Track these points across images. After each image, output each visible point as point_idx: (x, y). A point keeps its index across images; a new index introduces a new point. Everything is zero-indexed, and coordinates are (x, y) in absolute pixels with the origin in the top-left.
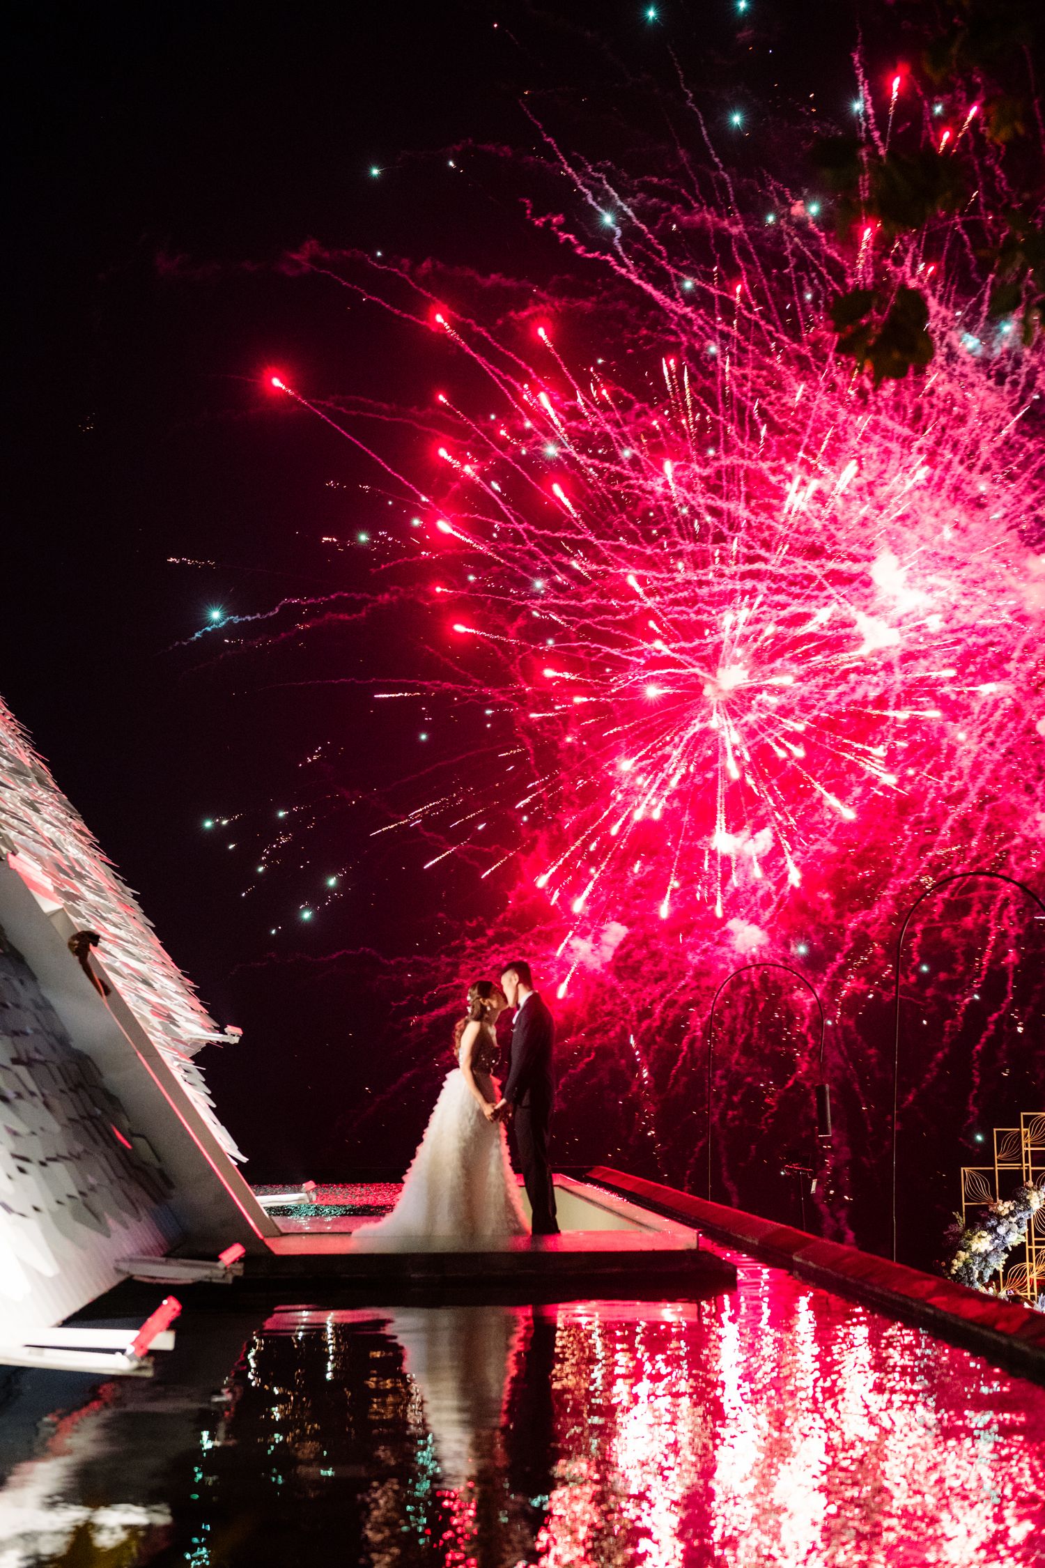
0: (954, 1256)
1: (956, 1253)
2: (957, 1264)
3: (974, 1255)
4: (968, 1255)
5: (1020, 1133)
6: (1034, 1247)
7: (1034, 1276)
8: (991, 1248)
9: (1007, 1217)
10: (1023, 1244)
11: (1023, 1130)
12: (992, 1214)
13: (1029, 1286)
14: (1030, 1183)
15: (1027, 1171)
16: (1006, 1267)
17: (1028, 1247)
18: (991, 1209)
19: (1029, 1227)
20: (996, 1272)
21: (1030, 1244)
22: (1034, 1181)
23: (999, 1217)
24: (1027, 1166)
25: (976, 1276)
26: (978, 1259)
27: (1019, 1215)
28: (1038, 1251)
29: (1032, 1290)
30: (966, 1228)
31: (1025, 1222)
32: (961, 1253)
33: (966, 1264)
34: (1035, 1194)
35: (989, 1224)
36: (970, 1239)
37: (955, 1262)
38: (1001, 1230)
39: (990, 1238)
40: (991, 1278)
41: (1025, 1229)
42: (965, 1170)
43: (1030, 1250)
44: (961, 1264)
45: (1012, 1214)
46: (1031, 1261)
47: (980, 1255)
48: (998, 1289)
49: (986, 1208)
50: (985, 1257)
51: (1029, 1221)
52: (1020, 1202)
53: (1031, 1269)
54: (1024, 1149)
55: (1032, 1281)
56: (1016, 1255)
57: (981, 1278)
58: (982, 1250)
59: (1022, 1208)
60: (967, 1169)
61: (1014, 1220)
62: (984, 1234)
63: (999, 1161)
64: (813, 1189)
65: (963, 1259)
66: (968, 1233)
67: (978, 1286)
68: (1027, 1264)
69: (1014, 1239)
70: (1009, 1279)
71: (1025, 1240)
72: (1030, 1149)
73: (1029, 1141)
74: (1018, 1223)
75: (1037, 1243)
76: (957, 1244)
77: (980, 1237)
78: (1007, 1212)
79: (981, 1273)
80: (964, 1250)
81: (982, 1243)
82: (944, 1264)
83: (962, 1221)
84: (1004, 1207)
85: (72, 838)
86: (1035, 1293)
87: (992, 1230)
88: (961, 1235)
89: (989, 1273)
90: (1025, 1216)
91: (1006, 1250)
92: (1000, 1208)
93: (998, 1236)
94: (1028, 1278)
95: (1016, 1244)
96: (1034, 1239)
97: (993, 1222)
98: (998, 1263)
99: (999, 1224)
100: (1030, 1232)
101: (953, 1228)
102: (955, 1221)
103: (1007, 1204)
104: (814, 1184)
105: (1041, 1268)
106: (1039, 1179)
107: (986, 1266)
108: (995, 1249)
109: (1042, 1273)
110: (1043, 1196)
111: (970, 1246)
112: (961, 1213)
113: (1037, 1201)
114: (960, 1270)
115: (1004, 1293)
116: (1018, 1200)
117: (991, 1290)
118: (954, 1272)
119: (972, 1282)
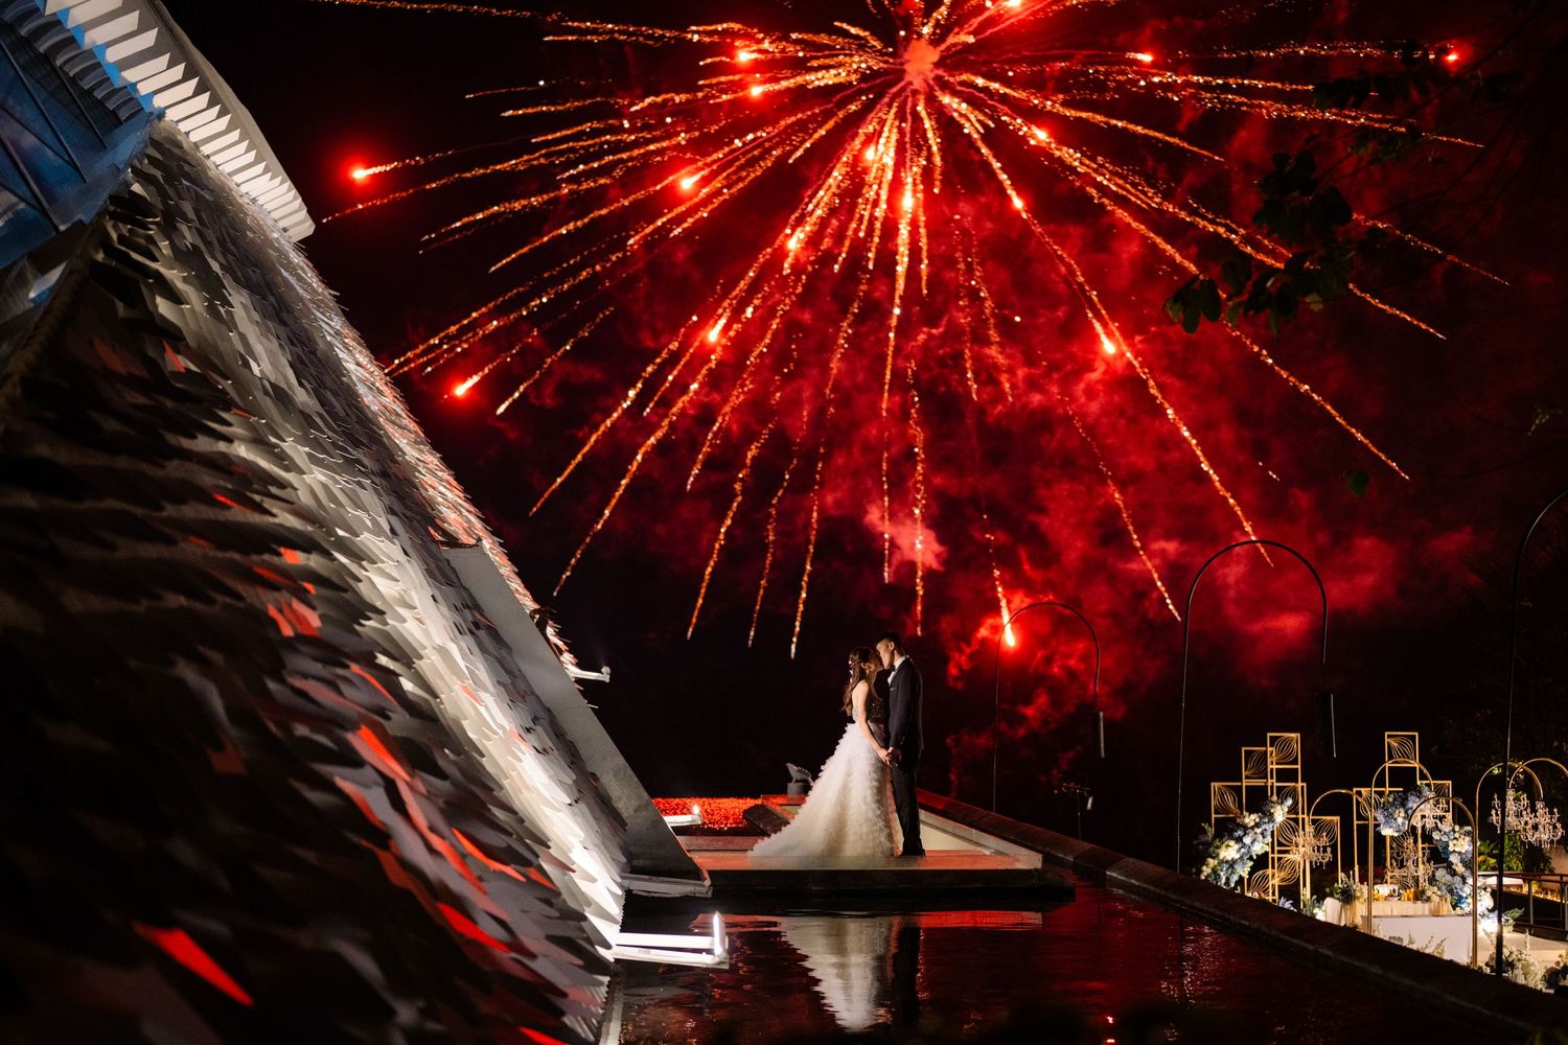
0: (1204, 863)
1: (1205, 860)
2: (1206, 870)
3: (1222, 862)
4: (1216, 862)
5: (1266, 752)
6: (1276, 856)
7: (1277, 882)
8: (1238, 856)
9: (1252, 828)
10: (1266, 853)
11: (1270, 749)
12: (1239, 825)
13: (1271, 890)
14: (1275, 798)
15: (1272, 787)
16: (1251, 874)
17: (1270, 856)
18: (1238, 820)
19: (1273, 837)
20: (1241, 878)
21: (1273, 852)
22: (1278, 795)
23: (1245, 828)
24: (1272, 782)
25: (1223, 881)
26: (1225, 866)
27: (1264, 827)
28: (1279, 859)
29: (1274, 894)
30: (1214, 838)
31: (1269, 833)
32: (1210, 861)
33: (1214, 871)
34: (1279, 807)
35: (1236, 834)
36: (1218, 847)
37: (1204, 868)
38: (1247, 840)
39: (1237, 847)
40: (1237, 883)
41: (1269, 839)
42: (1215, 785)
43: (1273, 858)
44: (1210, 871)
45: (1257, 825)
46: (1273, 867)
47: (1227, 862)
48: (1243, 891)
49: (1234, 819)
50: (1232, 864)
51: (1273, 832)
52: (1265, 815)
53: (1273, 876)
54: (1270, 766)
55: (1273, 886)
56: (1261, 862)
57: (1227, 883)
58: (1229, 858)
59: (1266, 820)
60: (1217, 784)
61: (1259, 831)
62: (1232, 843)
63: (1247, 777)
64: (1089, 806)
65: (1212, 865)
66: (1217, 843)
67: (1225, 889)
68: (1269, 871)
69: (1259, 848)
70: (1253, 884)
71: (1268, 849)
72: (1275, 767)
73: (1274, 760)
74: (1262, 834)
75: (1279, 852)
76: (1206, 852)
77: (1228, 846)
78: (1252, 824)
79: (1228, 879)
80: (1213, 858)
81: (1230, 851)
82: (1194, 870)
83: (1211, 831)
84: (1250, 819)
86: (1277, 897)
87: (1239, 840)
88: (1209, 844)
89: (1235, 878)
90: (1269, 827)
91: (1251, 858)
92: (1247, 820)
93: (1244, 845)
94: (1270, 883)
95: (1260, 853)
96: (1276, 848)
97: (1240, 833)
98: (1244, 871)
99: (1245, 834)
100: (1273, 842)
101: (1203, 838)
102: (1204, 832)
103: (1253, 817)
104: (1090, 801)
105: (1283, 874)
106: (1282, 794)
107: (1233, 873)
108: (1241, 858)
109: (1283, 880)
110: (1286, 810)
111: (1218, 854)
112: (1210, 825)
113: (1280, 814)
114: (1208, 876)
115: (1248, 896)
116: (1263, 813)
117: (1237, 892)
118: (1203, 877)
119: (1219, 886)
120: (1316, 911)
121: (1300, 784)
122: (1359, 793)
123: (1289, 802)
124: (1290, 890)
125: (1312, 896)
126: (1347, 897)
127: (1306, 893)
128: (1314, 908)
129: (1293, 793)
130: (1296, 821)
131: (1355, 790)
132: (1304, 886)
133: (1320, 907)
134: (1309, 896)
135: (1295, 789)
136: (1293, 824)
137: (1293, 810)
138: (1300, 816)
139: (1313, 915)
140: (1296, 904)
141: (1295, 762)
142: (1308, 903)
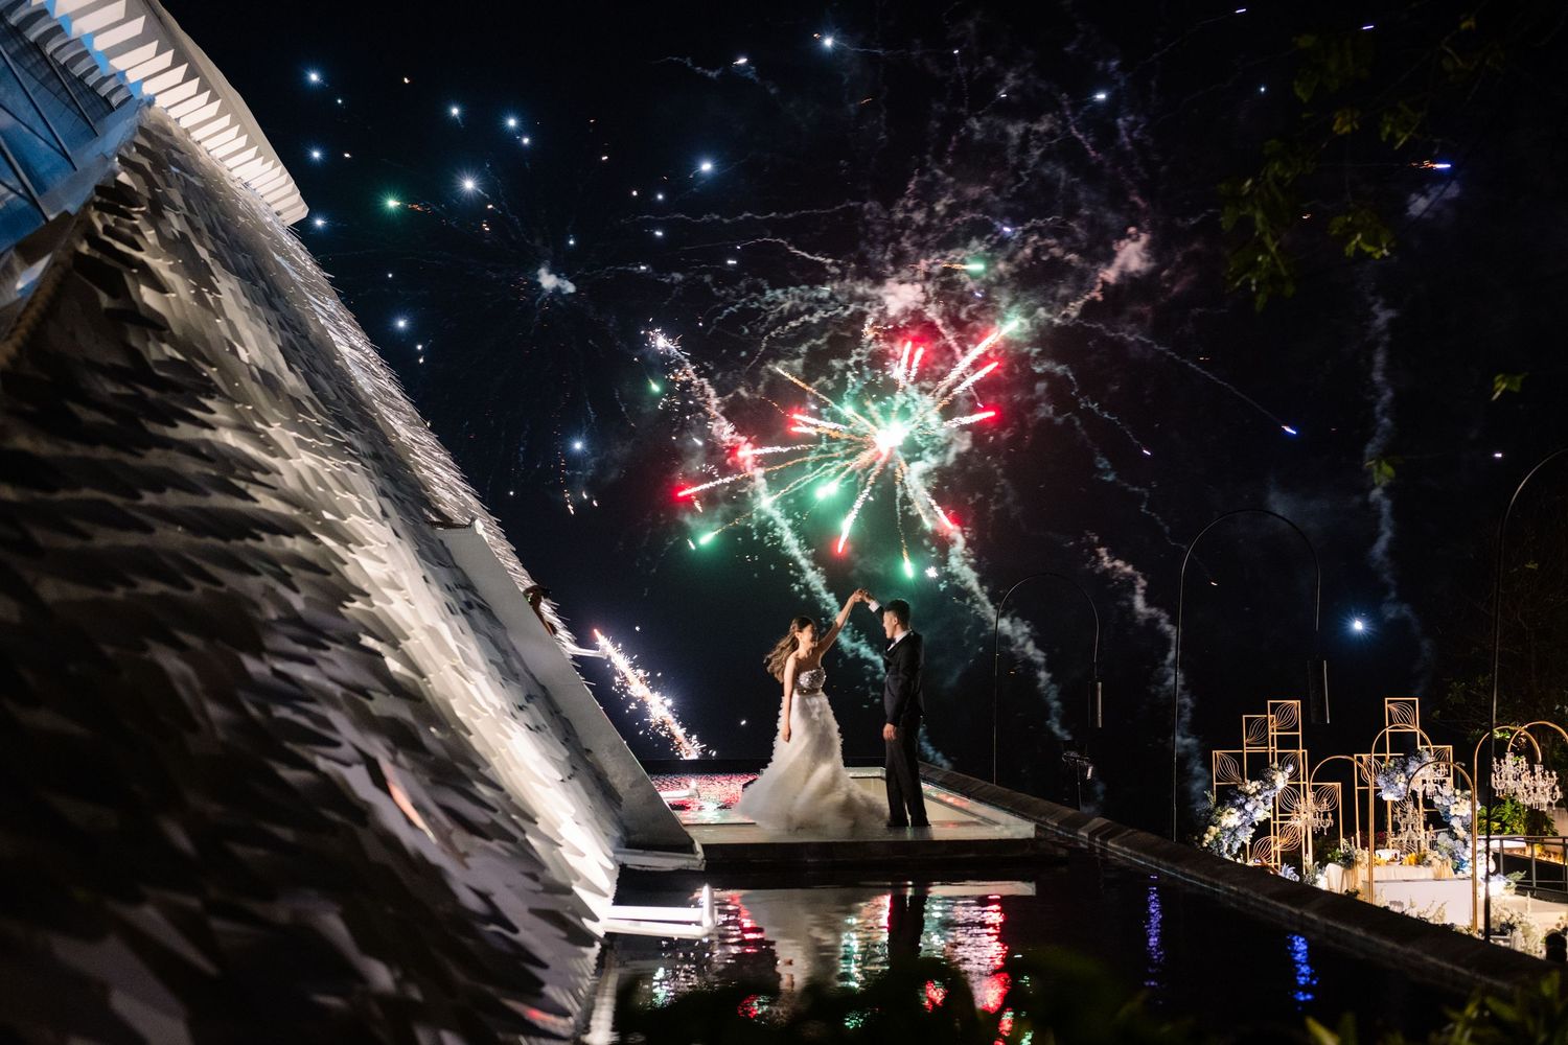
0: (1206, 830)
1: (1207, 828)
2: (1208, 838)
3: (1223, 830)
4: (1218, 830)
5: (1266, 719)
6: (1278, 822)
7: (1278, 848)
8: (1240, 823)
9: (1254, 795)
10: (1268, 820)
11: (1270, 716)
12: (1240, 793)
13: (1273, 857)
14: (1276, 765)
15: (1273, 754)
16: (1253, 841)
17: (1272, 822)
18: (1240, 788)
19: (1274, 804)
20: (1243, 845)
21: (1275, 819)
22: (1279, 762)
23: (1247, 795)
24: (1273, 749)
25: (1226, 848)
26: (1228, 833)
27: (1265, 794)
28: (1281, 825)
29: (1276, 861)
30: (1216, 806)
31: (1271, 800)
32: (1212, 828)
33: (1216, 838)
34: (1280, 774)
35: (1238, 802)
36: (1220, 815)
37: (1207, 836)
38: (1249, 807)
39: (1238, 814)
40: (1239, 851)
41: (1270, 806)
42: (1217, 753)
43: (1275, 825)
44: (1212, 838)
45: (1259, 792)
46: (1275, 834)
47: (1229, 829)
48: (1245, 859)
49: (1235, 787)
50: (1234, 831)
51: (1274, 799)
52: (1267, 782)
53: (1275, 842)
54: (1270, 734)
55: (1276, 852)
56: (1262, 829)
57: (1230, 850)
58: (1231, 825)
59: (1267, 787)
61: (1260, 798)
62: (1234, 810)
63: (1248, 745)
64: (1089, 775)
65: (1214, 833)
66: (1219, 810)
67: (1227, 856)
68: (1272, 838)
69: (1260, 815)
70: (1255, 850)
71: (1270, 816)
72: (1275, 734)
73: (1275, 727)
74: (1264, 801)
75: (1281, 819)
76: (1209, 820)
77: (1230, 813)
78: (1254, 790)
79: (1230, 846)
80: (1215, 825)
81: (1231, 819)
82: (1196, 838)
83: (1213, 798)
84: (1252, 787)
86: (1279, 864)
87: (1241, 807)
88: (1211, 812)
89: (1237, 845)
90: (1271, 794)
91: (1253, 825)
92: (1248, 787)
93: (1246, 813)
94: (1272, 850)
95: (1262, 819)
96: (1278, 815)
97: (1242, 800)
98: (1246, 837)
99: (1247, 801)
100: (1274, 809)
101: (1205, 806)
102: (1206, 799)
103: (1254, 784)
104: (1090, 770)
105: (1284, 841)
106: (1283, 761)
107: (1235, 840)
108: (1243, 825)
109: (1285, 846)
110: (1288, 776)
111: (1220, 822)
112: (1212, 794)
113: (1281, 780)
114: (1211, 843)
115: (1250, 863)
116: (1264, 780)
117: (1239, 861)
118: (1205, 845)
119: (1221, 854)
121: (1301, 751)
122: (1360, 760)
123: (1291, 769)
124: (1292, 857)
125: (1314, 862)
126: (1349, 862)
127: (1308, 859)
128: (1316, 875)
129: (1294, 760)
130: (1297, 787)
131: (1355, 755)
132: (1307, 852)
133: (1321, 873)
134: (1311, 862)
135: (1296, 755)
136: (1294, 791)
137: (1294, 776)
138: (1302, 783)
139: (1315, 881)
140: (1298, 871)
141: (1296, 729)
142: (1310, 870)
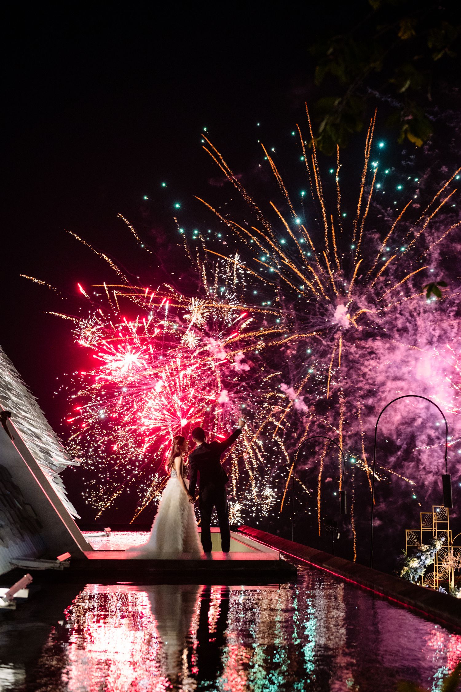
0: (402, 569)
1: (403, 567)
2: (403, 572)
3: (411, 569)
4: (408, 568)
5: (432, 514)
6: (437, 566)
7: (437, 578)
8: (418, 566)
9: (426, 552)
10: (432, 564)
11: (434, 513)
12: (419, 551)
14: (436, 537)
15: (435, 532)
16: (425, 574)
17: (435, 566)
18: (419, 548)
19: (435, 556)
20: (420, 576)
21: (436, 564)
22: (438, 536)
23: (422, 552)
24: (435, 529)
25: (412, 578)
26: (412, 570)
27: (431, 551)
28: (439, 567)
29: (436, 585)
30: (407, 557)
31: (434, 554)
32: (405, 568)
33: (407, 572)
34: (438, 542)
36: (409, 561)
37: (402, 571)
38: (423, 558)
39: (418, 561)
40: (418, 579)
41: (434, 557)
42: (408, 531)
43: (436, 567)
44: (405, 573)
45: (428, 550)
46: (436, 572)
47: (413, 568)
48: (421, 583)
49: (416, 548)
50: (416, 569)
51: (435, 554)
52: (432, 545)
53: (436, 575)
54: (434, 522)
55: (436, 581)
56: (430, 569)
57: (413, 579)
58: (414, 567)
59: (432, 548)
60: (408, 530)
61: (429, 553)
62: (416, 559)
63: (423, 527)
64: (338, 537)
65: (406, 570)
66: (408, 559)
67: (412, 582)
68: (434, 573)
69: (429, 562)
70: (426, 579)
71: (433, 562)
72: (436, 522)
73: (436, 518)
74: (430, 555)
75: (439, 564)
76: (404, 563)
77: (414, 561)
78: (425, 550)
79: (414, 577)
80: (406, 566)
81: (414, 563)
82: (398, 572)
83: (406, 553)
85: (8, 373)
87: (419, 558)
88: (405, 560)
89: (417, 577)
90: (434, 551)
91: (425, 567)
92: (423, 548)
93: (421, 560)
94: (435, 579)
95: (429, 564)
96: (437, 562)
97: (419, 554)
98: (421, 572)
99: (422, 555)
100: (435, 559)
101: (402, 557)
102: (403, 553)
103: (426, 546)
104: (339, 535)
105: (440, 575)
106: (440, 535)
107: (416, 574)
108: (420, 566)
109: (440, 578)
110: (442, 543)
111: (409, 565)
112: (405, 551)
113: (439, 545)
114: (404, 575)
115: (424, 585)
116: (431, 544)
117: (418, 584)
118: (401, 576)
119: (410, 581)
120: (457, 593)
121: (449, 531)
123: (444, 539)
124: (444, 583)
125: (455, 586)
127: (452, 584)
128: (456, 591)
129: (445, 535)
130: (447, 548)
132: (451, 580)
133: (458, 591)
134: (453, 586)
135: (446, 533)
136: (445, 550)
137: (445, 543)
138: (449, 546)
139: (456, 595)
140: (447, 590)
141: (446, 520)
142: (453, 589)
